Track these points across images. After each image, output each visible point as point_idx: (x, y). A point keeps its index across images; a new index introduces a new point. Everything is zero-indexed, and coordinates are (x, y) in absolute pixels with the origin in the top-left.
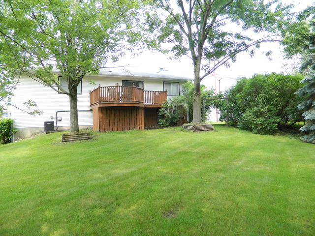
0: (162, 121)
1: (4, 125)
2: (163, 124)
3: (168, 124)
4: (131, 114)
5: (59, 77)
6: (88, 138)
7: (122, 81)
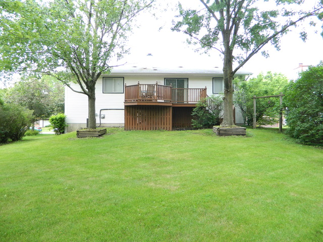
0: (194, 122)
1: (57, 120)
2: (195, 125)
3: (201, 126)
4: (157, 114)
5: (103, 77)
6: (100, 136)
7: (165, 78)
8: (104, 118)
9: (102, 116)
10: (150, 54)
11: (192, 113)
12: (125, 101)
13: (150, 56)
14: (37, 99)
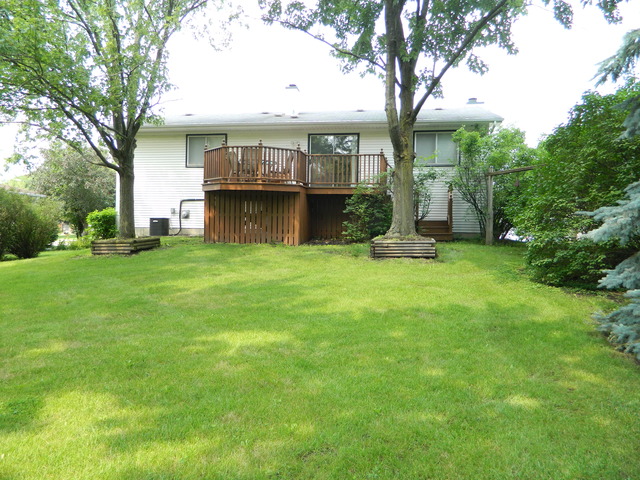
0: (348, 227)
5: (187, 135)
6: (132, 252)
7: (309, 135)
8: (187, 217)
9: (183, 213)
10: (293, 86)
11: (345, 208)
12: (205, 182)
13: (293, 90)
14: (77, 180)
